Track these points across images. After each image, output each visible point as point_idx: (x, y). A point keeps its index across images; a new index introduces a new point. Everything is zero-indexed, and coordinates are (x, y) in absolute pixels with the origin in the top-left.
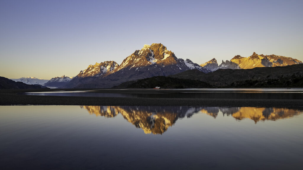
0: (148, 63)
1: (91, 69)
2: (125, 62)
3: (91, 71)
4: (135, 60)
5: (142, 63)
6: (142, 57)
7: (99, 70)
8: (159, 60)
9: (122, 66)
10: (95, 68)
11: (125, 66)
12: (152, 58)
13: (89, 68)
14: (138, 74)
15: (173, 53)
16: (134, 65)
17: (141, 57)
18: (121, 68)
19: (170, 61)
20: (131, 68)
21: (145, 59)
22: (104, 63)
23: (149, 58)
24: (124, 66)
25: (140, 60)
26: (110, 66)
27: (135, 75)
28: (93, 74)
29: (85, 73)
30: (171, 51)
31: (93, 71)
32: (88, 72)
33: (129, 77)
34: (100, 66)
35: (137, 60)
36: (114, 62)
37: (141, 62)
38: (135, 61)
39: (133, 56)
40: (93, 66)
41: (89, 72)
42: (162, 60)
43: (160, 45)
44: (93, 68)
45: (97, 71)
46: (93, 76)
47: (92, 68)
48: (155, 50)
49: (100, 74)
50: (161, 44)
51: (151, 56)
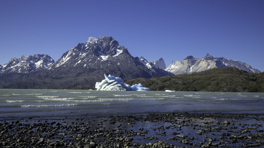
0: (99, 59)
1: (15, 64)
2: (65, 57)
3: (15, 66)
4: (80, 54)
5: (90, 59)
6: (89, 51)
7: (28, 65)
8: (110, 56)
9: (62, 61)
10: (21, 62)
11: (67, 62)
12: (102, 53)
13: (12, 62)
14: (88, 72)
15: (127, 49)
16: (80, 61)
17: (87, 52)
18: (60, 63)
19: (125, 58)
20: (76, 64)
21: (94, 55)
22: (35, 56)
23: (98, 53)
24: (65, 61)
25: (87, 55)
26: (42, 61)
27: (84, 73)
28: (19, 70)
29: (5, 68)
30: (123, 47)
31: (17, 66)
32: (10, 67)
33: (76, 75)
34: (28, 60)
35: (83, 55)
36: (47, 56)
37: (89, 57)
38: (80, 56)
39: (75, 49)
40: (17, 59)
41: (12, 67)
42: (114, 56)
43: (111, 39)
44: (18, 62)
45: (26, 66)
46: (19, 72)
47: (16, 62)
48: (104, 45)
49: (30, 70)
50: (112, 37)
51: (100, 51)
